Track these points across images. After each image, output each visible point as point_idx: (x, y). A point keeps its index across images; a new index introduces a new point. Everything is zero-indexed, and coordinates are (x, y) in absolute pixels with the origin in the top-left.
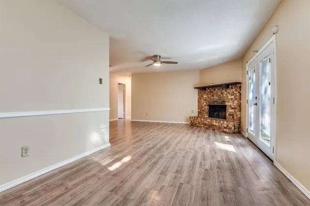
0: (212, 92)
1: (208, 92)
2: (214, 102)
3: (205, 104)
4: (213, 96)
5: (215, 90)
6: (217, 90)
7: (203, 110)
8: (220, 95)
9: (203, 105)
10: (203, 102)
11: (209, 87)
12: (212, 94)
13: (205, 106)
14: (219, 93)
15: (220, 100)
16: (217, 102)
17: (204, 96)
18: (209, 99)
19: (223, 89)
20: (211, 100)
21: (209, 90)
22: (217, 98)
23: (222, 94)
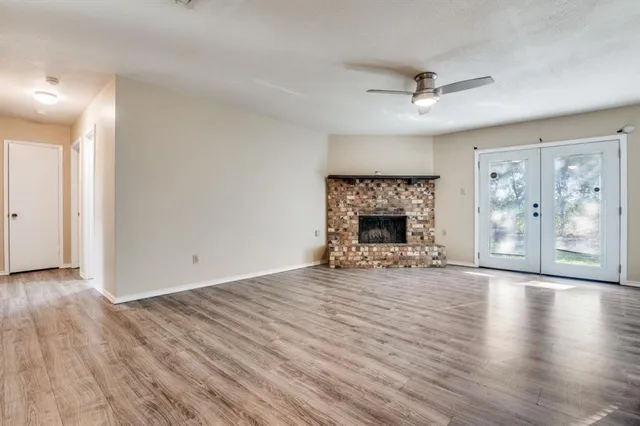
0: (372, 189)
1: (362, 189)
2: (379, 209)
3: (351, 214)
4: (374, 197)
5: (378, 185)
6: (383, 185)
7: (345, 230)
8: (392, 197)
9: (345, 218)
10: (343, 210)
11: (362, 179)
12: (371, 193)
13: (351, 218)
14: (390, 193)
15: (392, 206)
16: (386, 210)
17: (349, 197)
18: (364, 205)
19: (399, 185)
20: (369, 206)
21: (362, 185)
22: (385, 202)
23: (397, 194)
